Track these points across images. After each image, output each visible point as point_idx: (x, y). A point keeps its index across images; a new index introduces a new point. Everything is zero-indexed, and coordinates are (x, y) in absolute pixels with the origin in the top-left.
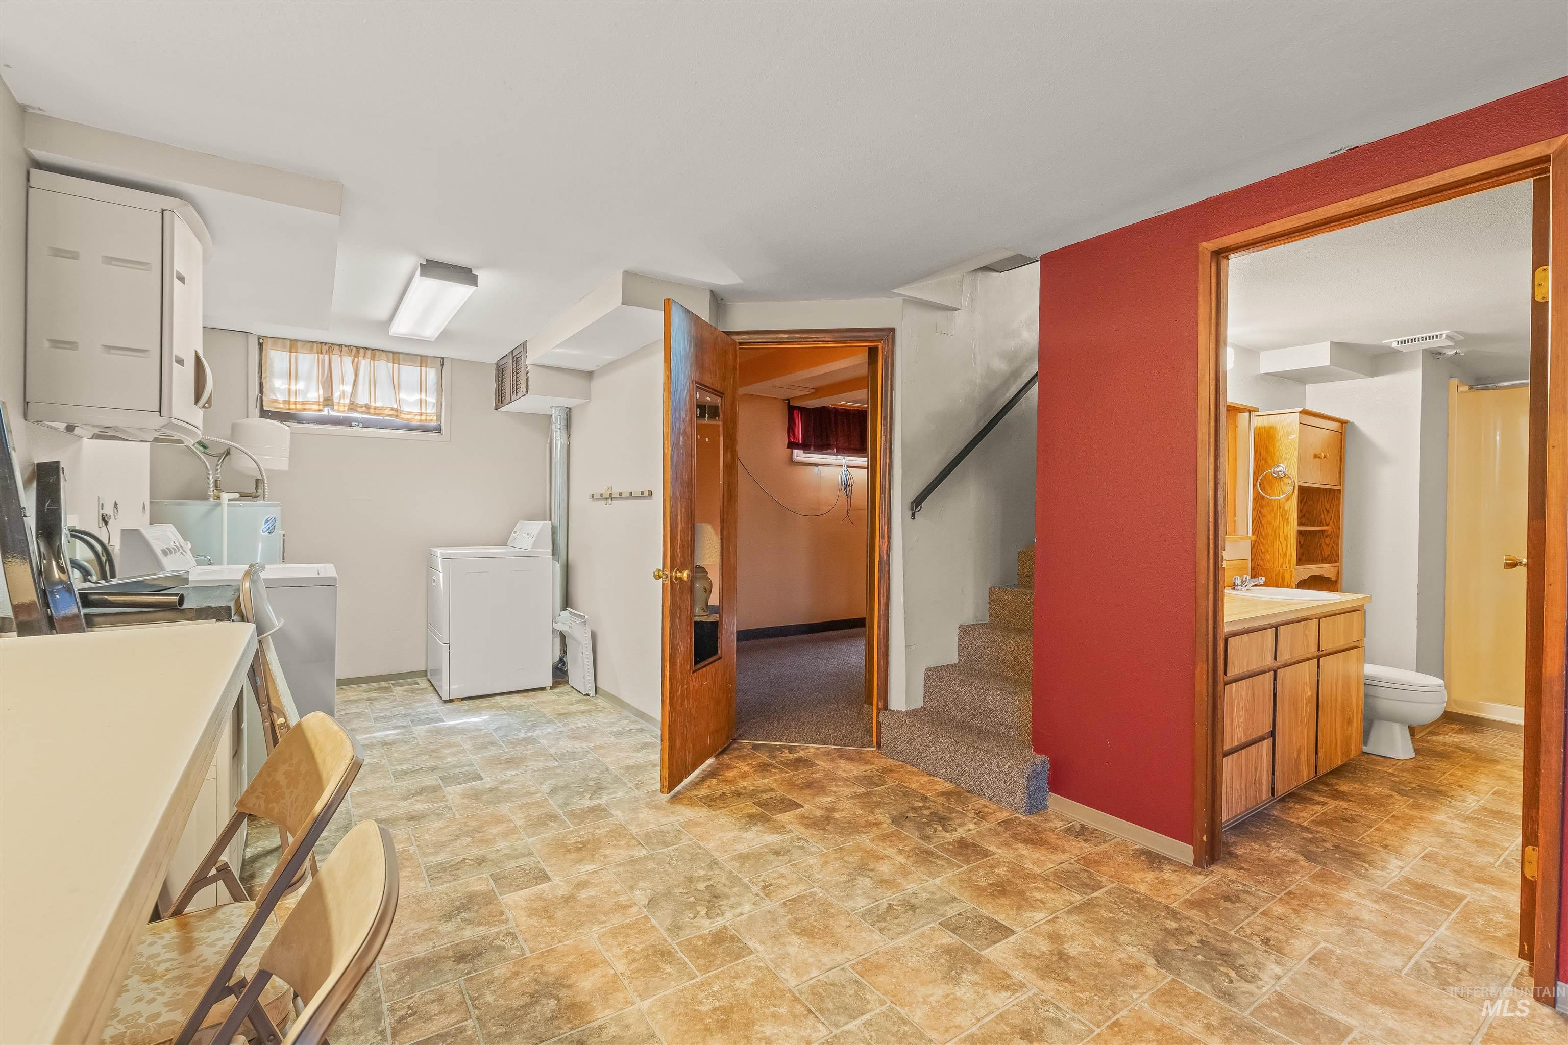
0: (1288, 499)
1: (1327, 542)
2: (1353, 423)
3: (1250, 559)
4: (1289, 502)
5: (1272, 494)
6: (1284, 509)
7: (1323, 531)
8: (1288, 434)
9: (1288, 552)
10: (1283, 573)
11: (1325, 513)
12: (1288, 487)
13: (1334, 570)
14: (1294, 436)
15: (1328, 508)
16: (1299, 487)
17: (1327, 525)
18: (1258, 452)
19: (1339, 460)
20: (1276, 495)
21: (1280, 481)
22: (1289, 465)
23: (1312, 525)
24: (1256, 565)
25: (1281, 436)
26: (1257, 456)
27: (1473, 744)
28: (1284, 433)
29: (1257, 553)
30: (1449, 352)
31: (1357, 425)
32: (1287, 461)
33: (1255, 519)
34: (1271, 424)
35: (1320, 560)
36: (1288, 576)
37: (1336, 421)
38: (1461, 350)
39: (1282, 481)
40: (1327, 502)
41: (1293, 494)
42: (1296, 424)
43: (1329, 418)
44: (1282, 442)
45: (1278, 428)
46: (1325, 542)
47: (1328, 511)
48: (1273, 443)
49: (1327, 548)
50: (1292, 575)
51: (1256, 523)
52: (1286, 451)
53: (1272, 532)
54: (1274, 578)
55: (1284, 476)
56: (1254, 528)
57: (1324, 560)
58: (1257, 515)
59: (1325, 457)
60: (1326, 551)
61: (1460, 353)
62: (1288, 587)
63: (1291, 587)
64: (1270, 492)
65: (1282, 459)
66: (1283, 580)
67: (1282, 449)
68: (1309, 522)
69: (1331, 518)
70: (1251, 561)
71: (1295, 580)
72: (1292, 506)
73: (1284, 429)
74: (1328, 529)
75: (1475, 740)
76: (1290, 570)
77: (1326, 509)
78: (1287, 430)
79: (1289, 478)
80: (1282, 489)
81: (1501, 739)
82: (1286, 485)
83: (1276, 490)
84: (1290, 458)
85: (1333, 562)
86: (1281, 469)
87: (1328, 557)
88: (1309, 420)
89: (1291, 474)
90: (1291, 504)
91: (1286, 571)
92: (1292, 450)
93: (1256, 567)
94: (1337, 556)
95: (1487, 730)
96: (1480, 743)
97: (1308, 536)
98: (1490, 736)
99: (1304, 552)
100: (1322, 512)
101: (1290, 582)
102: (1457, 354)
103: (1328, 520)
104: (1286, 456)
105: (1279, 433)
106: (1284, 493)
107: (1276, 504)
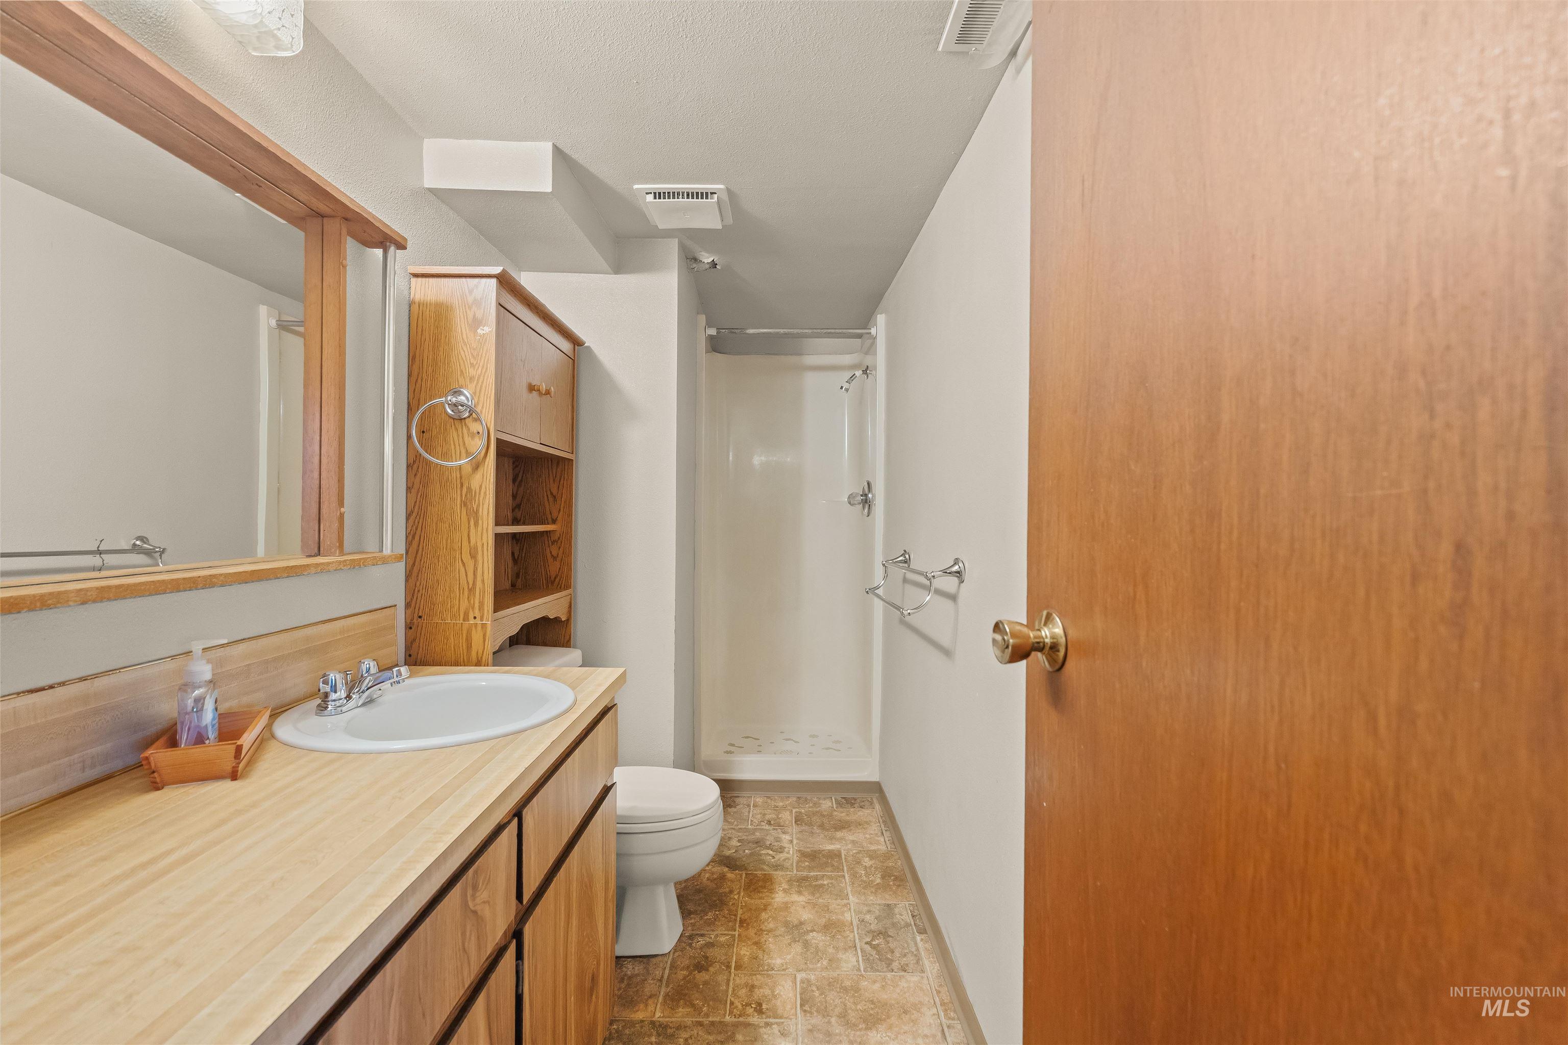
0: (476, 467)
1: (554, 553)
2: (589, 347)
3: (401, 605)
4: (478, 476)
5: (446, 456)
6: (469, 489)
7: (547, 533)
8: (476, 323)
9: (479, 584)
10: (469, 632)
11: (551, 499)
12: (477, 439)
13: (565, 603)
14: (487, 329)
15: (555, 492)
16: (499, 442)
17: (554, 522)
18: (417, 359)
19: (570, 407)
20: (454, 458)
21: (460, 426)
22: (478, 394)
23: (524, 524)
24: (416, 615)
25: (463, 326)
26: (416, 367)
27: (734, 843)
28: (467, 321)
29: (416, 590)
30: (707, 259)
31: (596, 351)
32: (474, 386)
33: (412, 512)
34: (442, 298)
35: (545, 585)
36: (477, 637)
37: (567, 337)
38: (719, 259)
39: (464, 426)
40: (554, 480)
41: (486, 456)
42: (491, 304)
43: (557, 325)
44: (466, 340)
45: (457, 308)
46: (551, 553)
47: (555, 497)
48: (447, 340)
49: (555, 562)
50: (484, 636)
51: (414, 522)
52: (472, 361)
53: (447, 540)
54: (453, 644)
55: (467, 414)
56: (410, 532)
57: (550, 585)
58: (416, 502)
59: (548, 393)
60: (554, 567)
61: (716, 264)
62: (478, 663)
63: (483, 664)
64: (439, 449)
65: (464, 377)
66: (469, 647)
67: (465, 356)
68: (519, 518)
69: (560, 510)
70: (404, 608)
71: (491, 644)
72: (484, 482)
73: (468, 311)
74: (552, 529)
75: (734, 829)
76: (482, 620)
77: (552, 494)
78: (474, 316)
79: (478, 420)
80: (464, 444)
81: (755, 812)
82: (472, 435)
83: (453, 447)
84: (479, 376)
85: (560, 589)
86: (462, 398)
87: (555, 578)
88: (515, 305)
89: (481, 412)
90: (483, 478)
91: (474, 629)
92: (484, 361)
93: (415, 621)
94: (569, 577)
95: (738, 797)
96: (740, 834)
97: (517, 543)
98: (743, 811)
99: (519, 571)
100: (546, 497)
101: (483, 652)
102: (714, 265)
103: (550, 513)
104: (472, 372)
105: (458, 319)
106: (468, 454)
107: (455, 478)
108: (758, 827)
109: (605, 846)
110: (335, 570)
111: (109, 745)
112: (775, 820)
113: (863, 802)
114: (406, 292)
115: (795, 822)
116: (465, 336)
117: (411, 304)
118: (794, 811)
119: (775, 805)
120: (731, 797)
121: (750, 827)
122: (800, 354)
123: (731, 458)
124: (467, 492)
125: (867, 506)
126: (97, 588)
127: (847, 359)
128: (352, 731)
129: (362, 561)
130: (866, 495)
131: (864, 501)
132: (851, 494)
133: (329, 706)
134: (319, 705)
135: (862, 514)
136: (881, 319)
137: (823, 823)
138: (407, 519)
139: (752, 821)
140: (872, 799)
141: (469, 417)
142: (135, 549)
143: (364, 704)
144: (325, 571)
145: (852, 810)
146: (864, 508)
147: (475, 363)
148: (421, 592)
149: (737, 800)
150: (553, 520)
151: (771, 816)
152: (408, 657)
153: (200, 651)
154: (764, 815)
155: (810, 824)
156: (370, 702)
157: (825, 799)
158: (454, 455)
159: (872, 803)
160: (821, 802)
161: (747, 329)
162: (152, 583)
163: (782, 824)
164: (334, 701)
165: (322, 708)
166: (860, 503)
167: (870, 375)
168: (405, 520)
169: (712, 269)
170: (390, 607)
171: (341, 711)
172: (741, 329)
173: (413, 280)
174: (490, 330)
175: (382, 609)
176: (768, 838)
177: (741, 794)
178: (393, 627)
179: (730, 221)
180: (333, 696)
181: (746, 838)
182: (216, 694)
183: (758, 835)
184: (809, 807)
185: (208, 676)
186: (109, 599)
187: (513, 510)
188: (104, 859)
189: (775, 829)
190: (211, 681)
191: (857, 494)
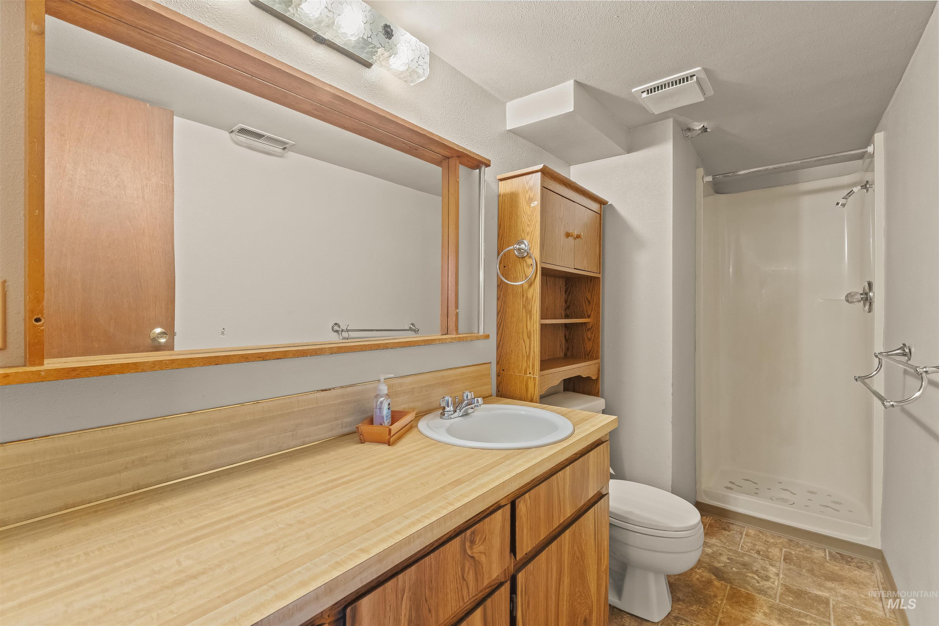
0: (531, 284)
1: (589, 336)
2: (611, 205)
3: (494, 362)
4: (531, 290)
5: (515, 280)
6: (527, 298)
7: (585, 323)
8: (531, 200)
9: (532, 354)
10: (527, 381)
11: (587, 303)
12: (531, 269)
13: (594, 369)
14: (536, 203)
15: (589, 299)
16: (543, 269)
17: (589, 317)
18: (502, 226)
19: (598, 245)
20: (519, 280)
21: (522, 261)
22: (531, 242)
23: (571, 318)
24: (501, 370)
25: (524, 204)
26: (501, 231)
27: (724, 559)
28: (526, 200)
29: (502, 355)
30: (698, 126)
31: (615, 207)
32: (529, 238)
33: (500, 311)
34: (513, 190)
35: (583, 356)
36: (531, 385)
37: (594, 200)
38: (708, 125)
39: (524, 262)
40: (589, 291)
41: (536, 278)
42: (538, 187)
43: (586, 194)
44: (525, 211)
45: (521, 194)
46: (587, 336)
47: (589, 302)
48: (516, 213)
49: (589, 342)
50: (535, 384)
51: (501, 317)
52: (528, 223)
53: (516, 327)
54: (519, 387)
55: (526, 254)
56: (499, 323)
57: (586, 356)
58: (501, 306)
59: (578, 237)
60: (589, 346)
61: (707, 129)
62: (531, 401)
63: (534, 401)
64: (512, 276)
65: (524, 233)
66: (527, 390)
67: (525, 221)
68: (568, 314)
69: (592, 310)
70: (496, 365)
71: (538, 390)
72: (535, 294)
73: (526, 195)
74: (586, 321)
75: (725, 548)
76: (533, 375)
77: (587, 299)
78: (529, 196)
79: (530, 257)
80: (524, 271)
81: (747, 540)
82: (528, 266)
83: (519, 274)
84: (532, 231)
85: (592, 359)
86: (523, 246)
87: (590, 352)
88: (555, 186)
89: (533, 252)
90: (534, 291)
91: (529, 379)
92: (534, 222)
93: (501, 372)
94: (598, 352)
95: (733, 524)
96: (730, 553)
97: (567, 330)
98: (736, 536)
99: (569, 347)
100: (584, 302)
101: (534, 394)
102: (704, 129)
103: (587, 311)
104: (528, 229)
105: (521, 200)
106: (526, 277)
107: (520, 292)
108: (747, 553)
109: (598, 535)
110: (450, 342)
111: (352, 418)
112: (764, 552)
113: (861, 563)
114: (496, 191)
115: (784, 560)
116: (524, 210)
117: (499, 196)
118: (784, 550)
119: (766, 540)
120: (727, 523)
121: (739, 550)
122: (796, 182)
123: (731, 270)
124: (526, 300)
125: (868, 304)
126: (337, 347)
127: (846, 180)
128: (450, 431)
129: (465, 338)
130: (866, 294)
131: (864, 299)
132: (849, 294)
133: (446, 414)
134: (441, 413)
135: (864, 310)
136: (879, 137)
137: (813, 569)
138: (498, 315)
139: (742, 546)
140: (872, 563)
141: (527, 256)
142: (410, 329)
143: (462, 416)
144: (444, 343)
145: (847, 567)
146: (864, 305)
147: (530, 224)
148: (504, 356)
149: (731, 526)
150: (588, 316)
151: (760, 547)
152: (497, 392)
153: (383, 379)
154: (755, 545)
155: (800, 566)
156: (466, 414)
157: (818, 549)
158: (519, 279)
159: (871, 567)
160: (813, 550)
161: (737, 172)
162: (360, 346)
163: (771, 557)
164: (447, 411)
165: (443, 414)
166: (860, 301)
167: (870, 189)
168: (496, 316)
169: (705, 133)
170: (487, 363)
171: (451, 418)
172: (732, 172)
173: (500, 183)
174: (537, 203)
175: (483, 364)
176: (755, 565)
177: (736, 522)
178: (489, 375)
179: (710, 92)
180: (447, 409)
181: (735, 558)
182: (389, 401)
183: (746, 559)
184: (800, 551)
185: (386, 392)
186: (342, 353)
187: (565, 310)
188: (324, 473)
189: (763, 559)
190: (387, 395)
191: (856, 293)
